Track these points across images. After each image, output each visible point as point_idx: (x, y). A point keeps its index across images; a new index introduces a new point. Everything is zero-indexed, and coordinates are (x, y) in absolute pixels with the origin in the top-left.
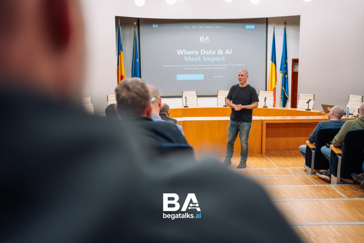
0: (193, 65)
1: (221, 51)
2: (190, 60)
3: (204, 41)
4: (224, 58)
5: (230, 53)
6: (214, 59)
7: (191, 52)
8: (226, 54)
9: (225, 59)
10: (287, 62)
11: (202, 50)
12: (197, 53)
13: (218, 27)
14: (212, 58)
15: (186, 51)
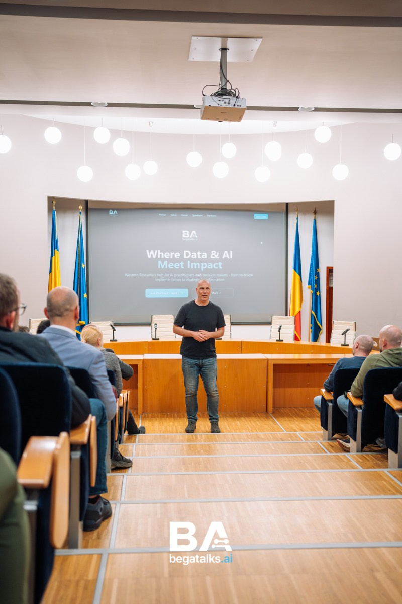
0: (171, 275)
1: (216, 254)
2: (166, 267)
3: (189, 237)
4: (220, 264)
5: (230, 256)
6: (204, 266)
7: (169, 255)
8: (223, 257)
9: (222, 266)
10: (319, 272)
11: (185, 252)
12: (177, 255)
13: (211, 216)
14: (202, 264)
15: (161, 252)
